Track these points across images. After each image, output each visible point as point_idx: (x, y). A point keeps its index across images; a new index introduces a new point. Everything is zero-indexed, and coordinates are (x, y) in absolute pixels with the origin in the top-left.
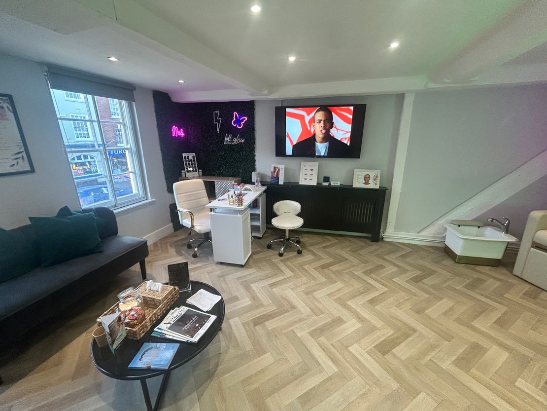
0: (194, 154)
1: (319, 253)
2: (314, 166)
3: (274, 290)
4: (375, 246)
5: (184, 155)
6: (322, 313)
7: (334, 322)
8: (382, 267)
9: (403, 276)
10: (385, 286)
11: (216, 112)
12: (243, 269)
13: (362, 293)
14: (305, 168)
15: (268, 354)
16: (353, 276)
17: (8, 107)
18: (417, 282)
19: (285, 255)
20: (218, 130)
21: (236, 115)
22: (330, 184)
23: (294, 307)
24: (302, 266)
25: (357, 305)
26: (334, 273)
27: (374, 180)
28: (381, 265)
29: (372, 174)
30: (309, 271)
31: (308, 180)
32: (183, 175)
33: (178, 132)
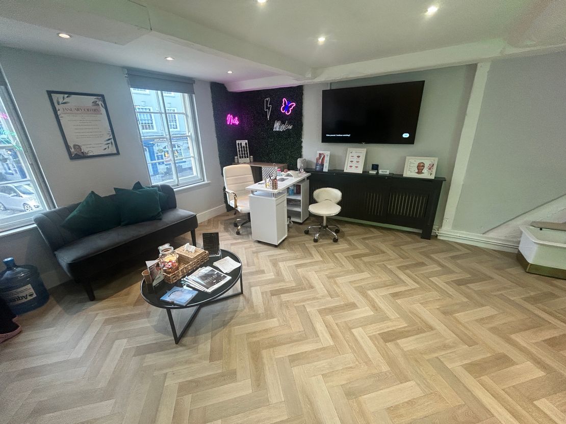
0: (247, 141)
1: (355, 244)
2: (361, 153)
3: (299, 270)
4: (424, 243)
5: (237, 142)
6: (338, 296)
7: (347, 306)
8: (423, 264)
9: (444, 277)
10: (417, 283)
11: (267, 99)
12: (276, 248)
13: (388, 286)
14: (351, 155)
15: (275, 319)
16: (385, 268)
17: (102, 105)
18: (459, 285)
19: (320, 242)
20: (268, 117)
21: (285, 101)
22: (378, 173)
23: (312, 287)
24: (333, 253)
25: (376, 295)
26: (365, 263)
27: (430, 169)
28: (423, 263)
29: (427, 162)
30: (339, 259)
31: (353, 167)
32: (236, 161)
33: (233, 120)
